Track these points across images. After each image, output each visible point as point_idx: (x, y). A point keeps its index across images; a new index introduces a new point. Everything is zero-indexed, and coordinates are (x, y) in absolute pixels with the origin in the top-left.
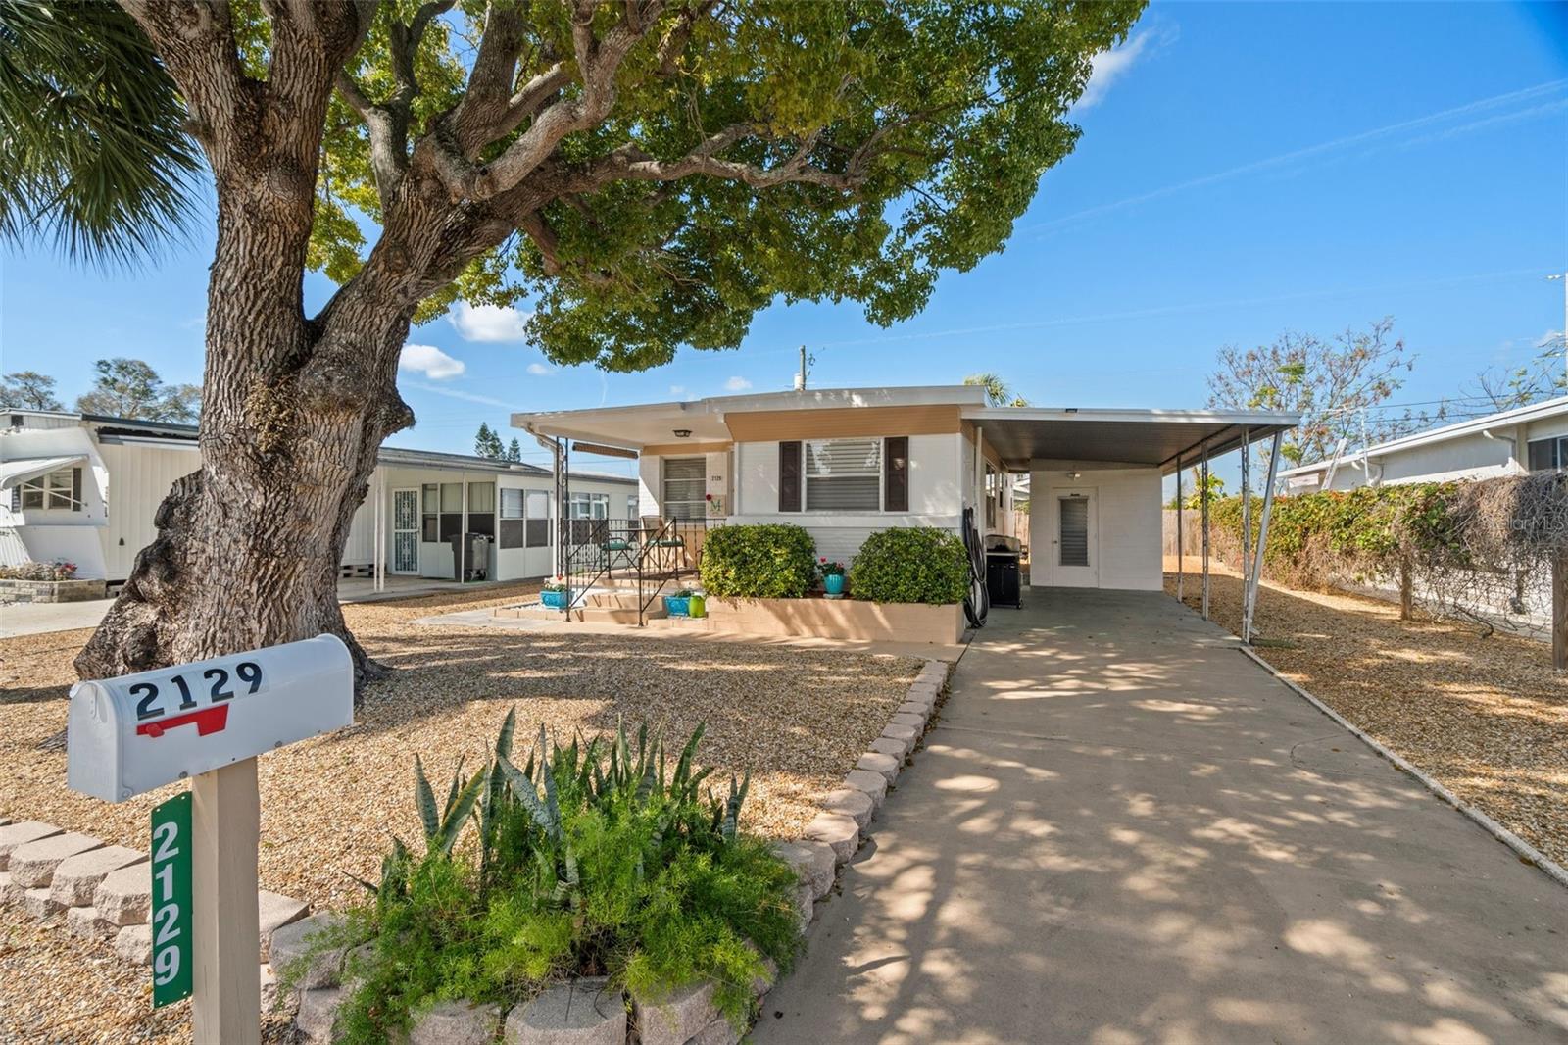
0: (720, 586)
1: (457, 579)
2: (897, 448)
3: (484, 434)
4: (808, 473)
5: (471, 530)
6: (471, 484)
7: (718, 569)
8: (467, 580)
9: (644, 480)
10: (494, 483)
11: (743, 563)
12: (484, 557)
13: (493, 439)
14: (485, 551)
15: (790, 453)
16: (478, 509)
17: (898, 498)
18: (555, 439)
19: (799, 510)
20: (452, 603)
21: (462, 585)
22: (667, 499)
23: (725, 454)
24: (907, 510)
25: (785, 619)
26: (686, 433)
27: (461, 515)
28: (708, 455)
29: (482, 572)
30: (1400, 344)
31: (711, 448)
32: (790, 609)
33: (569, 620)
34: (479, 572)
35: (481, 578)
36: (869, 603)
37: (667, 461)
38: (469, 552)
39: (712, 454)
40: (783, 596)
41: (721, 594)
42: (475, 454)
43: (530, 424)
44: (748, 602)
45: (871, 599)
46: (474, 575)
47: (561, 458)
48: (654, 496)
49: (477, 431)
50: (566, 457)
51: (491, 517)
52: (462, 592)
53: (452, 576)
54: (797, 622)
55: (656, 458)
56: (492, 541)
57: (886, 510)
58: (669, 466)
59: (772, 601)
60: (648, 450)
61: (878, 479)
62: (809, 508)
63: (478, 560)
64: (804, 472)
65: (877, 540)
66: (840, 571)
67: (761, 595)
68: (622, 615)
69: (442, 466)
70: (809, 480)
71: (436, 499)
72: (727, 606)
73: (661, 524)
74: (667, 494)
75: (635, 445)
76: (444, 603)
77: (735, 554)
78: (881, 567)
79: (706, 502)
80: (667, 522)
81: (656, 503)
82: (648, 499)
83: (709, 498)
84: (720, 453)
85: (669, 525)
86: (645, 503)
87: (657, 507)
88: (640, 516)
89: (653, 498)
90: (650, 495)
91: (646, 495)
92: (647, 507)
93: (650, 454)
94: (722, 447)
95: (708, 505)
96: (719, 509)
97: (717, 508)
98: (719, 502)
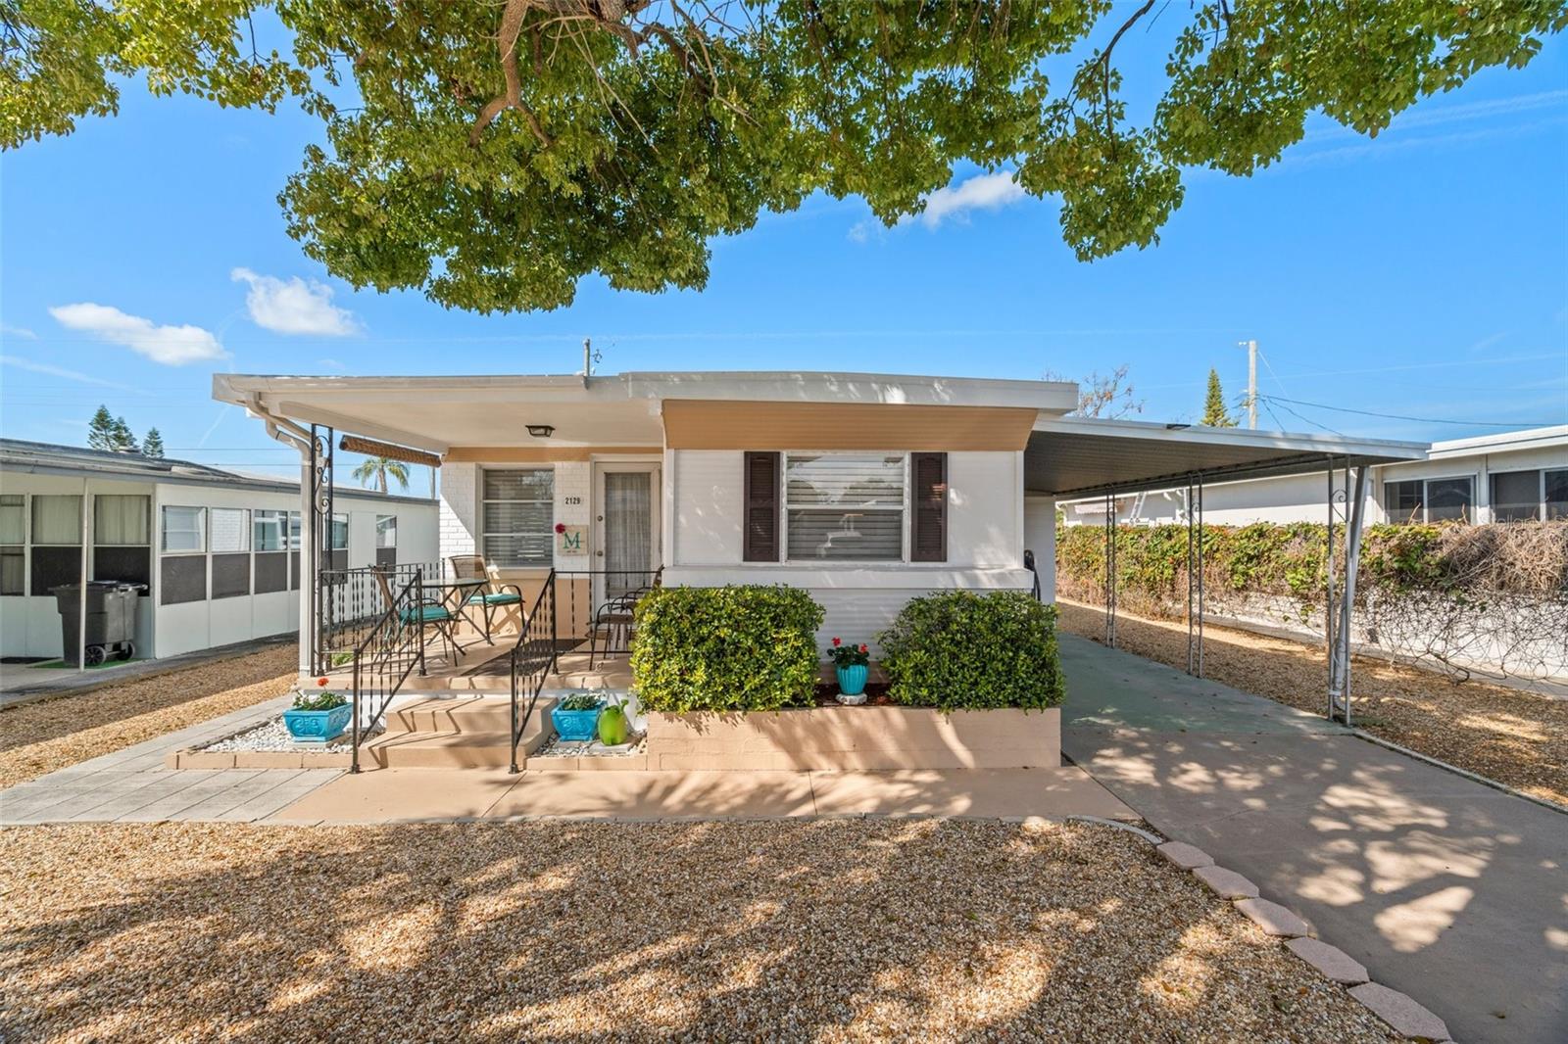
0: (674, 694)
1: (70, 657)
2: (930, 471)
3: (102, 420)
4: (789, 502)
5: (98, 575)
6: (98, 498)
7: (672, 666)
8: (93, 660)
9: (448, 500)
10: (149, 497)
11: (718, 656)
12: (129, 619)
13: (118, 428)
14: (130, 610)
15: (761, 472)
16: (112, 539)
17: (931, 543)
18: (308, 427)
19: (777, 559)
20: (64, 729)
21: (81, 674)
22: (487, 529)
23: (587, 465)
24: (945, 560)
25: (791, 747)
26: (548, 430)
27: (80, 550)
28: (558, 465)
29: (124, 647)
30: (1129, 390)
31: (566, 455)
32: (799, 732)
33: (356, 769)
34: (117, 647)
35: (122, 654)
36: (927, 711)
37: (488, 473)
38: (97, 614)
39: (566, 464)
40: (786, 706)
41: (674, 707)
42: (89, 447)
43: (260, 395)
44: (722, 718)
45: (930, 705)
46: (106, 653)
47: (320, 462)
48: (465, 523)
49: (93, 415)
50: (329, 461)
51: (143, 555)
52: (82, 692)
53: (58, 650)
54: (810, 750)
55: (470, 467)
56: (144, 593)
57: (914, 559)
58: (490, 481)
59: (767, 717)
60: (458, 453)
61: (900, 513)
62: (791, 556)
63: (116, 628)
64: (784, 500)
65: (918, 609)
66: (861, 658)
67: (747, 706)
68: (472, 752)
69: (36, 465)
70: (791, 513)
71: (21, 521)
72: (679, 726)
73: (479, 567)
74: (487, 523)
75: (438, 444)
76: (43, 732)
77: (703, 640)
78: (954, 657)
79: (555, 534)
80: (489, 565)
81: (469, 536)
82: (455, 529)
83: (561, 529)
84: (579, 463)
85: (492, 569)
86: (451, 536)
87: (473, 542)
88: (442, 556)
89: (464, 529)
90: (459, 522)
91: (452, 523)
92: (455, 542)
93: (460, 461)
94: (583, 455)
95: (557, 539)
96: (577, 547)
97: (575, 545)
98: (577, 536)
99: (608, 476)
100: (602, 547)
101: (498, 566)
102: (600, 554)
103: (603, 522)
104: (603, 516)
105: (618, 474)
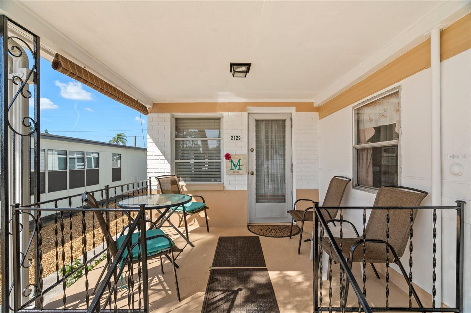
9: (153, 138)
22: (178, 157)
23: (245, 114)
28: (225, 114)
31: (231, 107)
37: (178, 120)
39: (231, 114)
48: (164, 153)
55: (167, 116)
58: (179, 125)
60: (159, 107)
73: (174, 182)
74: (178, 153)
79: (224, 161)
80: (179, 181)
81: (167, 162)
82: (157, 158)
83: (228, 157)
84: (240, 113)
85: (182, 183)
86: (155, 162)
87: (169, 166)
88: (149, 175)
89: (163, 157)
90: (160, 153)
91: (155, 153)
92: (157, 166)
93: (161, 112)
94: (242, 107)
95: (225, 164)
96: (240, 169)
97: (238, 167)
98: (239, 161)
99: (257, 121)
100: (254, 169)
101: (185, 181)
102: (253, 174)
103: (254, 152)
104: (254, 148)
105: (263, 121)
